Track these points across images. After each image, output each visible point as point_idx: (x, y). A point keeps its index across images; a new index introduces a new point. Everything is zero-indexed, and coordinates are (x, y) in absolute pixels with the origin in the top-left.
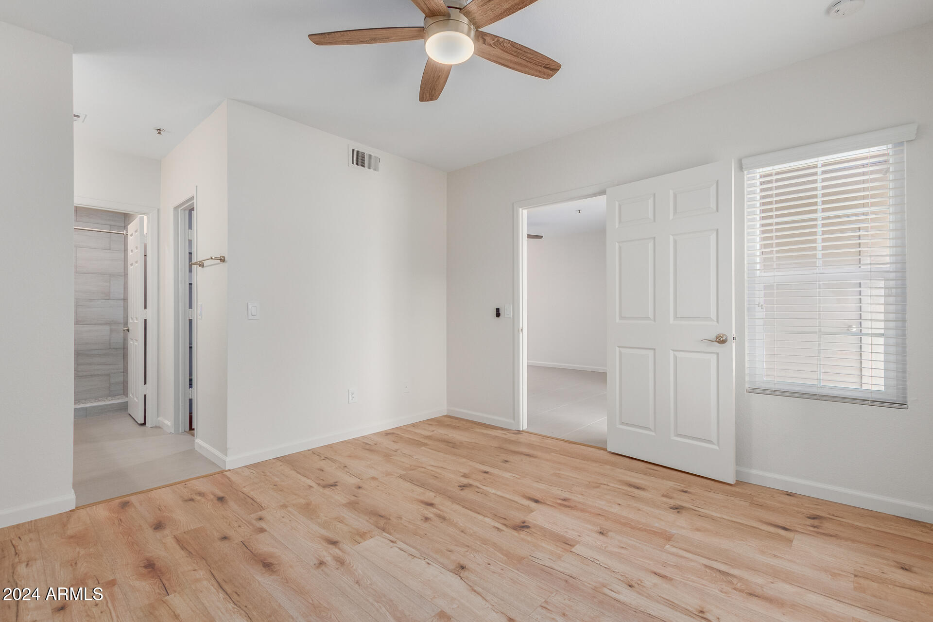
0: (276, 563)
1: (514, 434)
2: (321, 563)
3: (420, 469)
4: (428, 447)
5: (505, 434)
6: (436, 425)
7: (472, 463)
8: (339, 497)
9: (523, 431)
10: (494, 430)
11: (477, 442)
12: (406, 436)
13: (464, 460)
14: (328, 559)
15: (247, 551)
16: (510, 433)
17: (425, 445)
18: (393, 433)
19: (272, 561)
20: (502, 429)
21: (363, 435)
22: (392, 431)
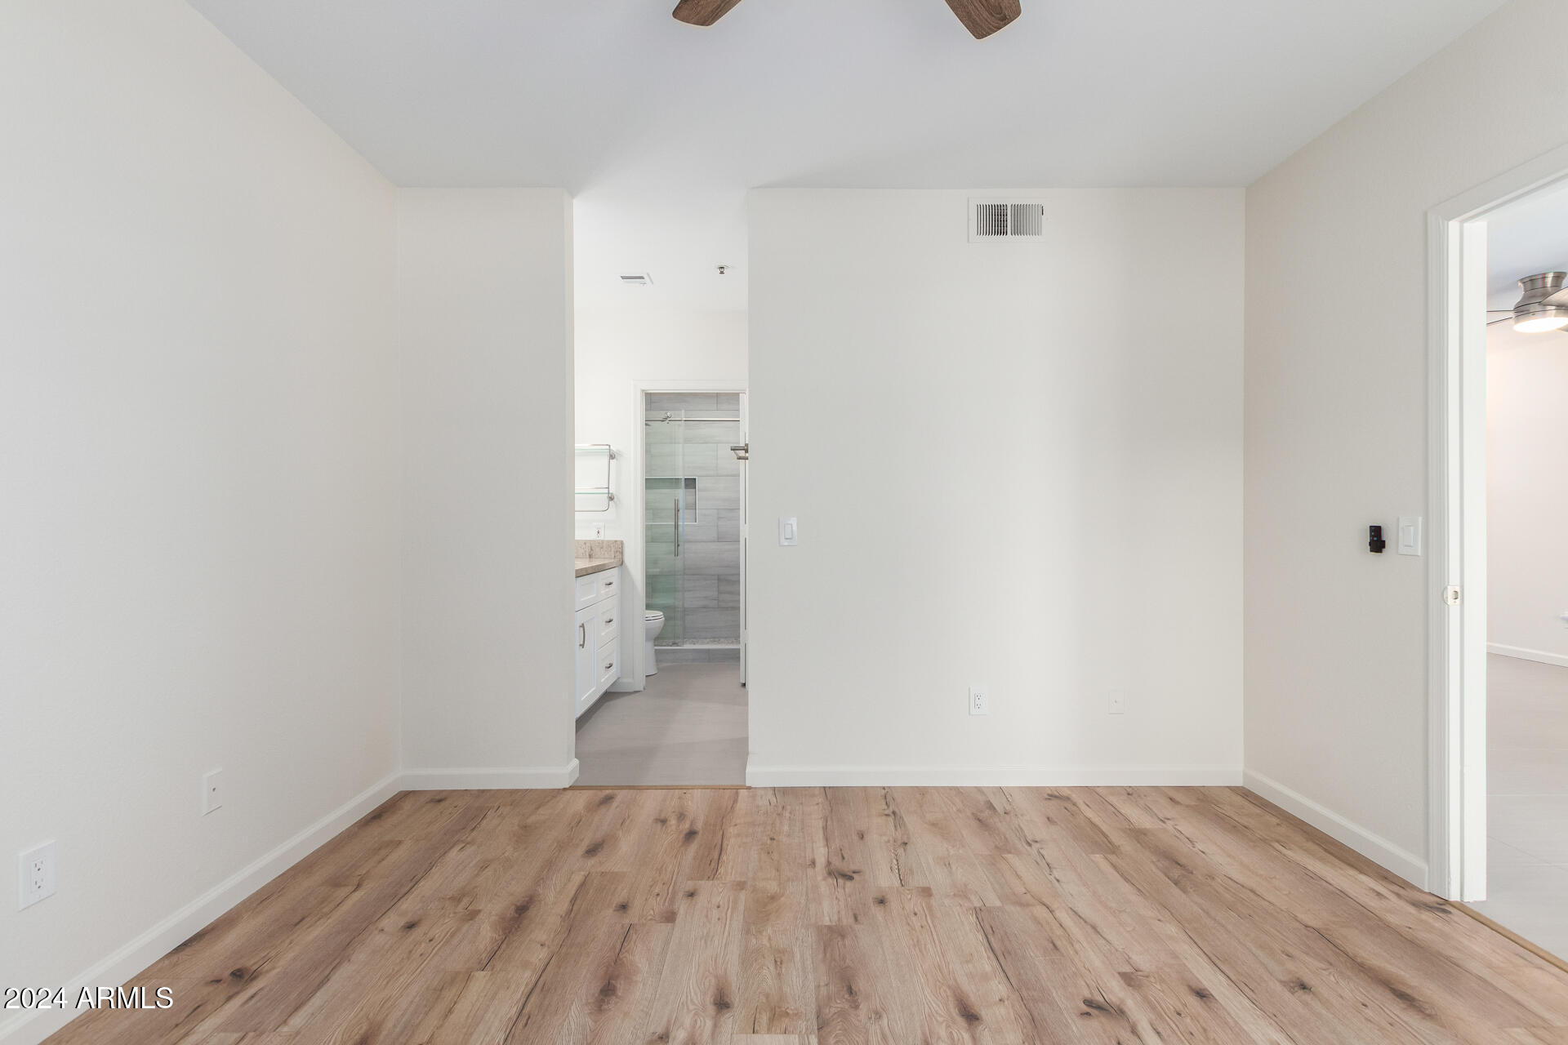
1: (1416, 904)
3: (1040, 912)
4: (1113, 858)
5: (1378, 894)
6: (1187, 806)
7: (1186, 950)
8: (830, 907)
9: (1461, 907)
10: (1352, 872)
11: (1259, 890)
12: (1089, 813)
13: (1172, 929)
16: (1398, 895)
17: (1111, 849)
18: (1068, 799)
20: (1384, 876)
21: (1003, 784)
22: (1066, 793)
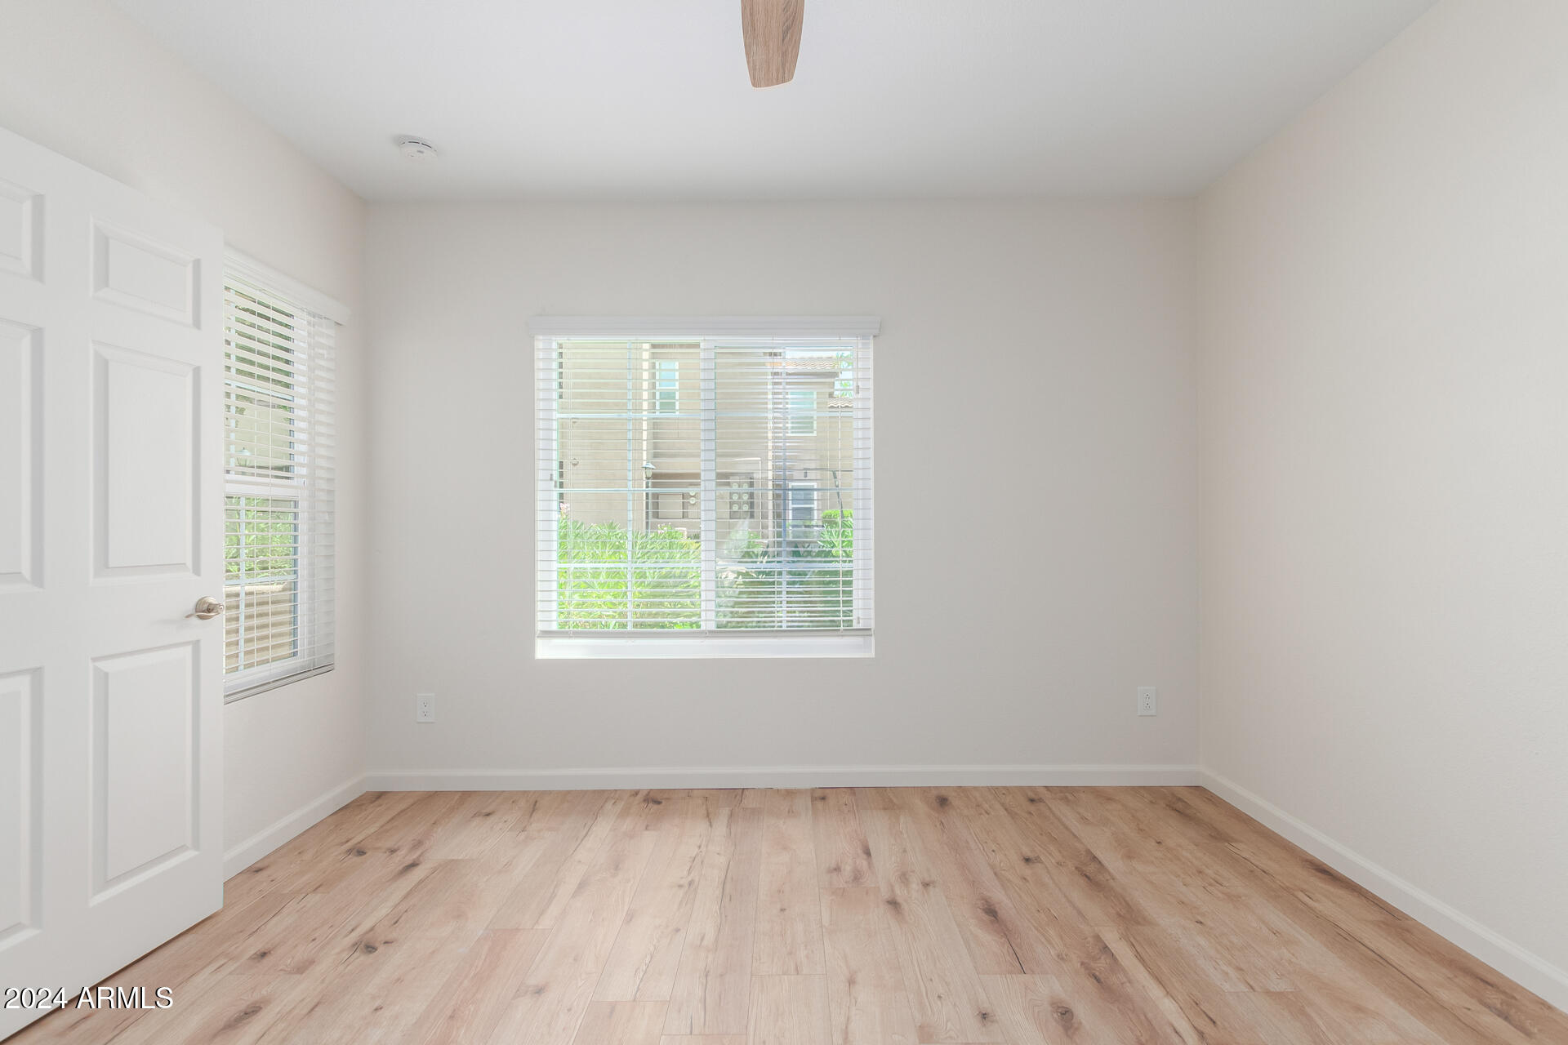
0: (978, 909)
2: (926, 885)
14: (915, 886)
15: (1016, 949)
19: (984, 914)
